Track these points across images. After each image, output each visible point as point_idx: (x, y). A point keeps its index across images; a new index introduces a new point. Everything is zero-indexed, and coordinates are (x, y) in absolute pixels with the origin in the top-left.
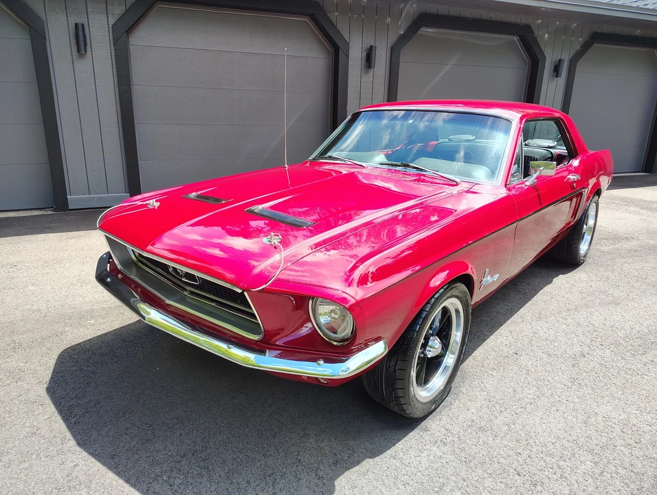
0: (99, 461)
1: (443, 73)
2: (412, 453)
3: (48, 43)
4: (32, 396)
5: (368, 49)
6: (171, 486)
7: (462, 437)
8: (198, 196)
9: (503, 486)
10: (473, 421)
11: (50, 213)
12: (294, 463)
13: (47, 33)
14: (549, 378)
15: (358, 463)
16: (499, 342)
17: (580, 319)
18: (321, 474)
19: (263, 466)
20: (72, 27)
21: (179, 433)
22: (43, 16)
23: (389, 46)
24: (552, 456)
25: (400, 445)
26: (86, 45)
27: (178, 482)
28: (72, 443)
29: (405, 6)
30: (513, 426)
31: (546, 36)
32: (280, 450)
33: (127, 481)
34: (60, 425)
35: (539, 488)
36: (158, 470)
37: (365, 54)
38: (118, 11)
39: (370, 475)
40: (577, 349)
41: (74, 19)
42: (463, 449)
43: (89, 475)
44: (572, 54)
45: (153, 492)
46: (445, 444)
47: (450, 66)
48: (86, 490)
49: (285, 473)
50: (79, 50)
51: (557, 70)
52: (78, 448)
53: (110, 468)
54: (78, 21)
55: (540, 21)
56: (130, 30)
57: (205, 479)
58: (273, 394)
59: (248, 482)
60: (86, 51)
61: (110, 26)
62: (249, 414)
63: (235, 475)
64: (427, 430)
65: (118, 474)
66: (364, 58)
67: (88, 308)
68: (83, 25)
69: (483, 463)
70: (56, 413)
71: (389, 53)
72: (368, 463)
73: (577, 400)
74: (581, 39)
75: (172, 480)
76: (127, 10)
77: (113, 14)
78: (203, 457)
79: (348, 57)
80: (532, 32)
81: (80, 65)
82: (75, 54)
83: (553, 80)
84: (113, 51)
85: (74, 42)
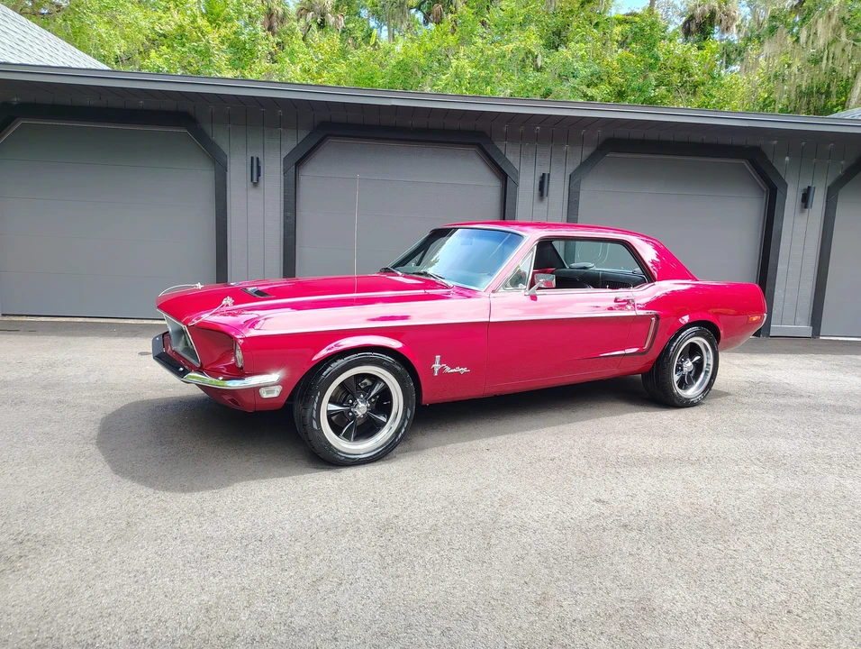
3: (228, 174)
5: (540, 177)
13: (228, 165)
14: (492, 466)
20: (249, 159)
22: (227, 152)
23: (568, 174)
26: (259, 175)
29: (587, 132)
31: (787, 159)
38: (290, 144)
41: (250, 154)
44: (831, 180)
50: (252, 180)
51: (806, 199)
54: (255, 154)
55: (775, 142)
56: (299, 163)
60: (259, 181)
61: (282, 159)
68: (258, 159)
71: (567, 181)
74: (843, 162)
76: (298, 144)
77: (286, 149)
79: (517, 185)
80: (764, 156)
81: (253, 193)
82: (250, 184)
83: (802, 211)
84: (282, 181)
85: (249, 172)
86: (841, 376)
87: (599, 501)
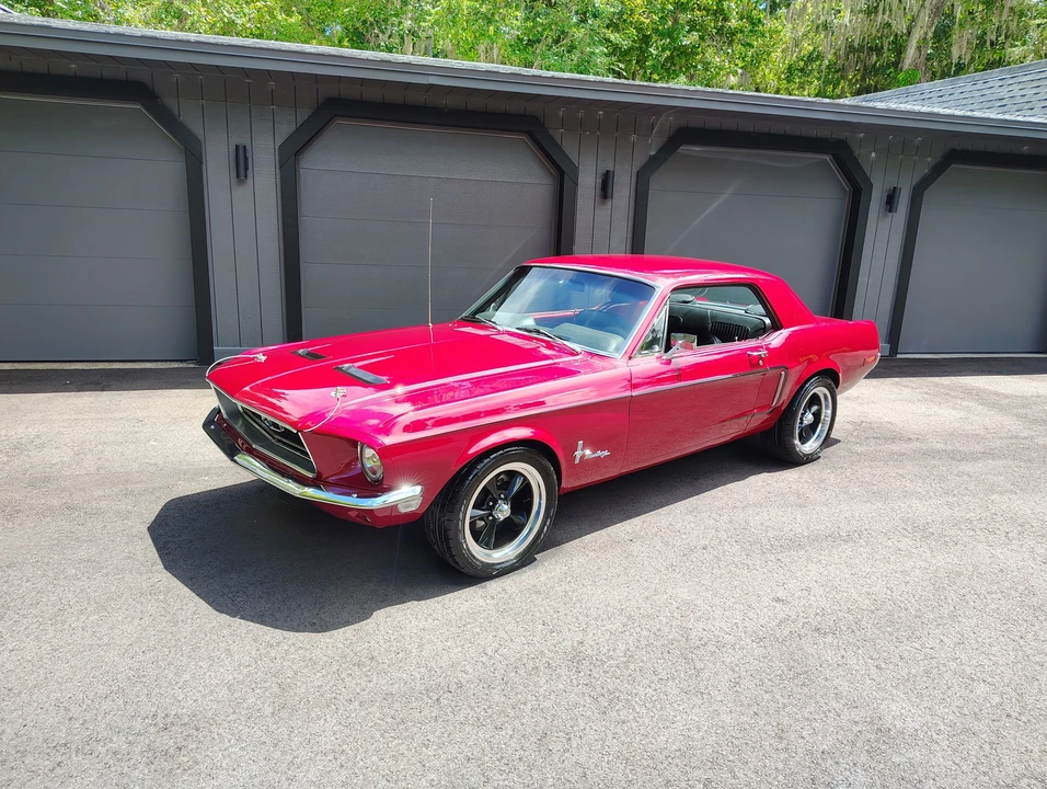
0: (179, 580)
1: (714, 206)
2: (457, 601)
3: (204, 166)
4: (134, 531)
5: (603, 175)
7: (513, 596)
8: (308, 354)
10: (535, 586)
11: (192, 366)
12: (346, 597)
13: (204, 155)
14: (646, 563)
15: (404, 602)
16: (622, 529)
18: (365, 606)
19: (317, 596)
20: (233, 148)
21: (254, 568)
22: (201, 137)
23: (635, 170)
24: (587, 616)
25: (449, 595)
26: (246, 168)
28: (160, 566)
29: (658, 119)
31: (873, 154)
32: (339, 588)
33: (198, 595)
34: (153, 553)
36: (226, 590)
37: (599, 181)
38: (286, 129)
39: (408, 611)
40: (702, 543)
41: (234, 140)
42: (507, 603)
43: (169, 588)
44: (917, 179)
46: (493, 598)
47: (725, 195)
49: (334, 603)
50: (238, 176)
51: (890, 202)
52: (164, 570)
53: (187, 586)
54: (241, 142)
55: (862, 135)
56: (299, 152)
57: (264, 600)
59: (299, 605)
60: (246, 176)
61: (277, 147)
62: (325, 562)
63: (291, 600)
64: (484, 588)
65: (192, 590)
66: (599, 186)
67: (206, 466)
68: (245, 147)
69: (517, 614)
70: (153, 545)
71: (634, 179)
72: (410, 604)
74: (929, 159)
76: (297, 129)
77: (281, 133)
78: (269, 586)
79: (576, 184)
80: (849, 150)
81: (239, 192)
82: (234, 179)
83: (886, 216)
84: (278, 177)
85: (233, 165)
86: (936, 408)
87: (778, 600)
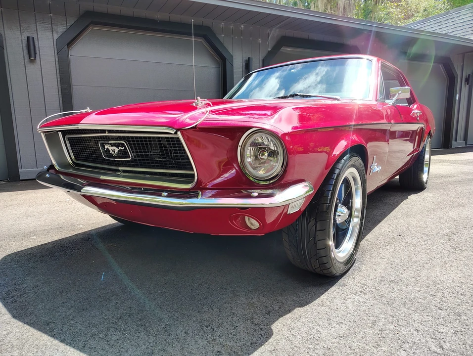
0: (34, 328)
2: (337, 301)
3: (5, 51)
5: (246, 61)
6: (108, 341)
7: (378, 288)
9: (430, 318)
10: (383, 277)
12: (229, 316)
13: (4, 44)
15: (290, 311)
16: (383, 230)
17: (439, 215)
18: (256, 322)
19: (199, 319)
20: (25, 40)
21: (114, 302)
22: (2, 32)
24: (463, 295)
25: (324, 297)
26: (35, 53)
27: (114, 338)
29: (271, 31)
30: (419, 278)
32: (214, 307)
33: (62, 341)
35: (463, 317)
36: (94, 330)
37: (244, 64)
39: (304, 320)
42: (382, 296)
43: (22, 339)
45: (90, 348)
46: (365, 294)
48: (18, 351)
49: (222, 324)
50: (30, 57)
52: (13, 320)
53: (45, 332)
57: (142, 334)
58: (201, 271)
59: (186, 333)
60: (35, 57)
61: (55, 41)
62: (180, 285)
63: (173, 329)
64: (344, 285)
65: (54, 336)
66: (244, 67)
68: (33, 38)
69: (404, 304)
72: (298, 311)
73: (464, 259)
75: (109, 337)
76: (67, 29)
77: (57, 32)
78: (140, 318)
79: (232, 66)
81: (31, 68)
82: (27, 60)
85: (26, 51)
